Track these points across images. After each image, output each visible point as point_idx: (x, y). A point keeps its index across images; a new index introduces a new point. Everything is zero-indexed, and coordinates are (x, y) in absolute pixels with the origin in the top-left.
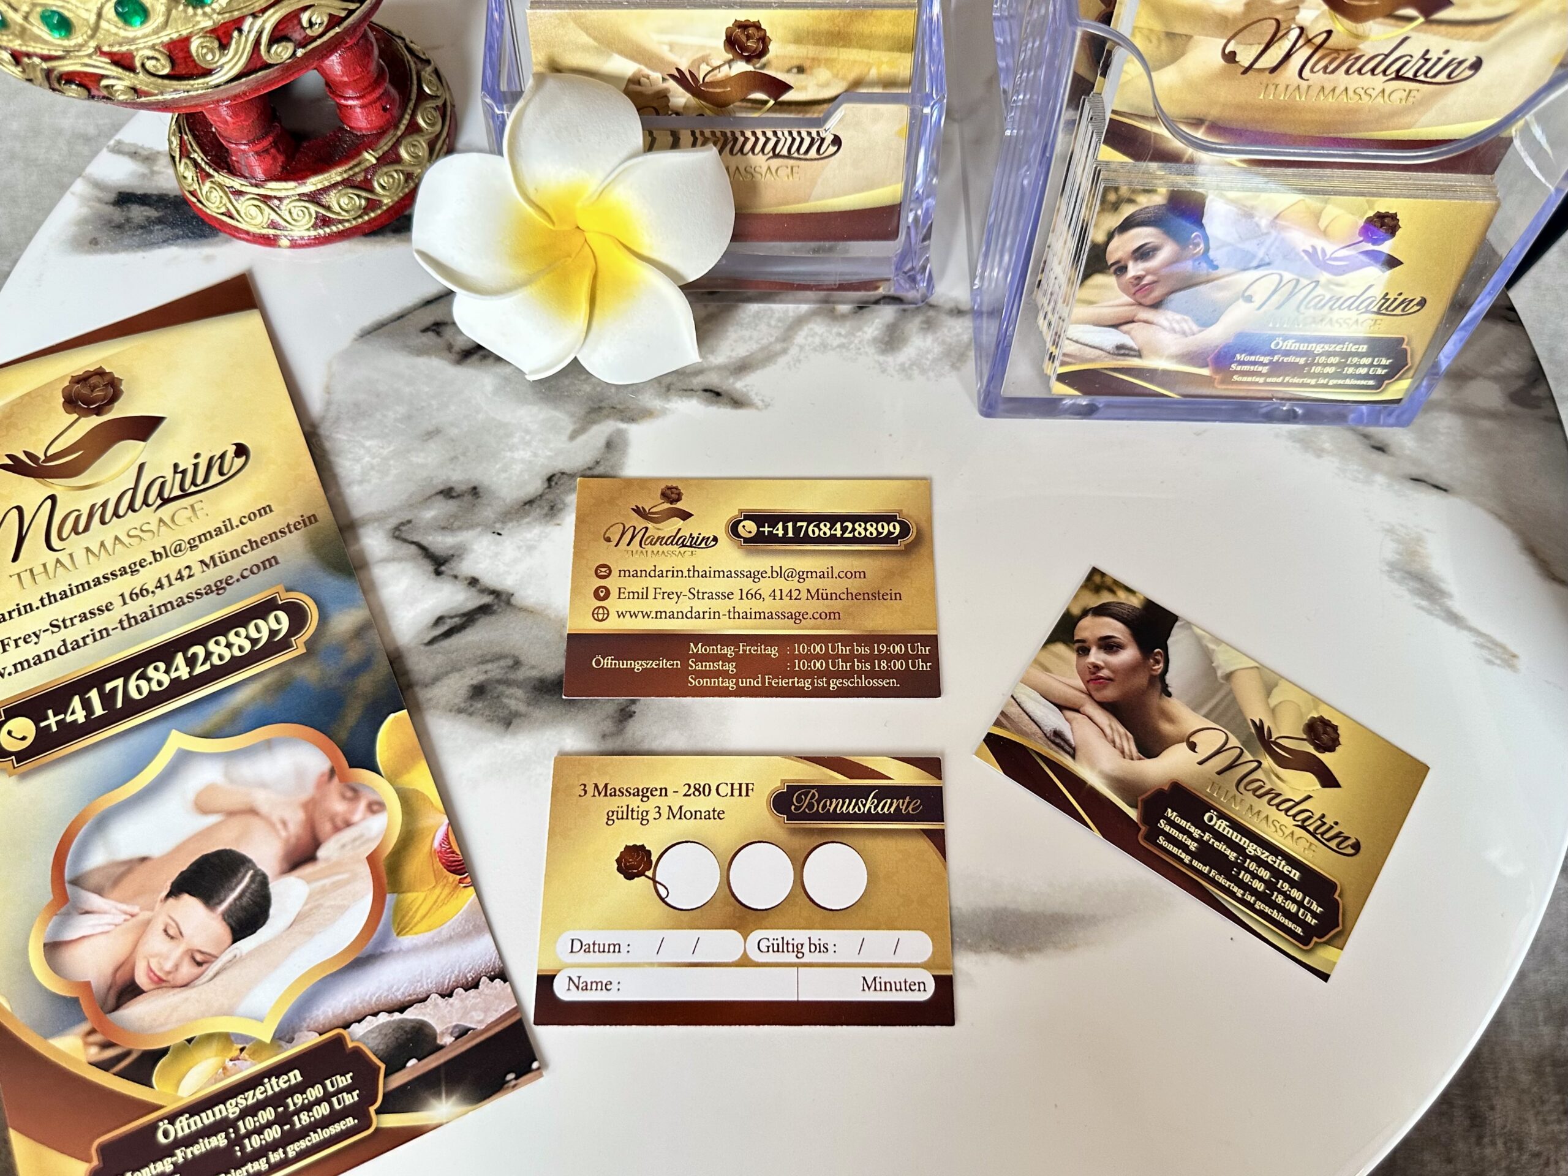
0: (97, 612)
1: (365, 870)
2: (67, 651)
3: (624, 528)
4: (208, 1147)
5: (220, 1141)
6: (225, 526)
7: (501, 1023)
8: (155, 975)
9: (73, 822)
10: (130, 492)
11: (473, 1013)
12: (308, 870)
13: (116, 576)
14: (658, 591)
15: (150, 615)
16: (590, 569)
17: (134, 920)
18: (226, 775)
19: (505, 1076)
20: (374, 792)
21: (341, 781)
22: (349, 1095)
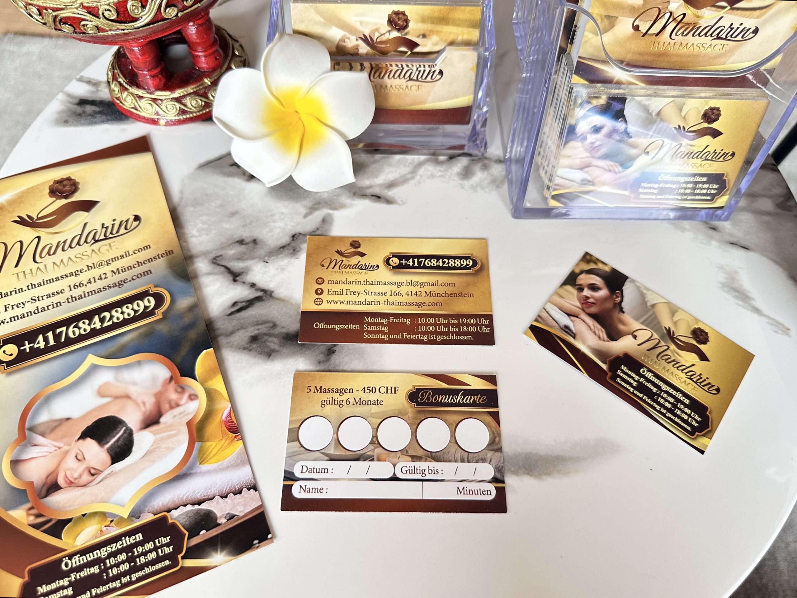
0: (56, 294)
1: (185, 430)
2: (38, 312)
3: (331, 260)
4: (89, 573)
5: (95, 570)
6: (126, 254)
7: (252, 513)
8: (68, 479)
9: (33, 398)
10: (79, 236)
11: (238, 507)
12: (155, 428)
13: (67, 276)
14: (348, 291)
15: (83, 296)
16: (313, 280)
17: (60, 450)
18: (116, 378)
19: (253, 542)
20: (193, 389)
21: (175, 383)
22: (168, 548)
